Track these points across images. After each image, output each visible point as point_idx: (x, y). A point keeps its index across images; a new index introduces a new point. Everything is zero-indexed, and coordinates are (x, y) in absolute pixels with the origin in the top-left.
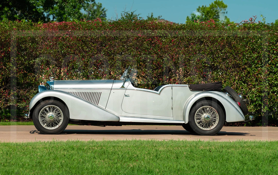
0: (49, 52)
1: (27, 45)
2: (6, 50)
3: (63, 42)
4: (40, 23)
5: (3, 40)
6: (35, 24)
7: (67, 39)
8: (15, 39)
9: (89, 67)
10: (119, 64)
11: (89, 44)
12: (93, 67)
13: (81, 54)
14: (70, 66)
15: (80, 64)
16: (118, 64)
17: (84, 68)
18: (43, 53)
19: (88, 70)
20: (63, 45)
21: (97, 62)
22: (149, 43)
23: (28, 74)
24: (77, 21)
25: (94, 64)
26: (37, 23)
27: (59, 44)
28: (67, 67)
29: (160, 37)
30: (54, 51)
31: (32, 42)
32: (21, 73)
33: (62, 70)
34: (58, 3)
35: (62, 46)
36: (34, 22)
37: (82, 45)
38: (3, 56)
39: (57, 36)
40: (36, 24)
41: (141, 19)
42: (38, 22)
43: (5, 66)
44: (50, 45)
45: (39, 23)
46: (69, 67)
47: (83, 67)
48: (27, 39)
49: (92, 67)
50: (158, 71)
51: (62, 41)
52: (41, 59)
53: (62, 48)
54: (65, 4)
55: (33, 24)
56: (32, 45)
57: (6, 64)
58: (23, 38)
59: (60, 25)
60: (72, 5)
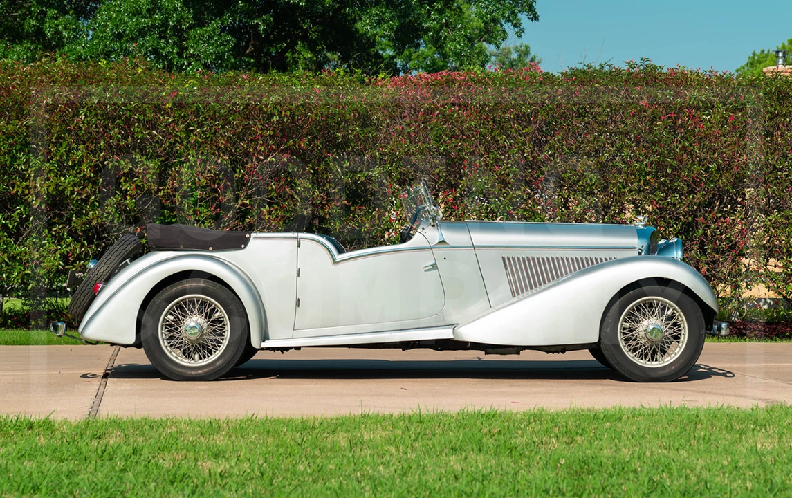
0: (405, 152)
1: (348, 132)
2: (295, 146)
3: (444, 124)
4: (383, 76)
5: (285, 120)
6: (370, 80)
7: (453, 115)
8: (317, 115)
9: (511, 189)
10: (591, 180)
11: (511, 128)
12: (522, 188)
13: (491, 156)
14: (462, 187)
15: (488, 180)
16: (589, 181)
17: (498, 192)
18: (390, 152)
19: (509, 197)
20: (444, 131)
21: (532, 176)
22: (671, 124)
23: (352, 208)
24: (478, 72)
25: (525, 180)
26: (377, 77)
27: (432, 129)
28: (455, 190)
29: (698, 108)
30: (419, 148)
31: (363, 126)
32: (335, 205)
33: (441, 197)
34: (431, 31)
35: (441, 135)
36: (368, 74)
37: (492, 131)
38: (286, 160)
39: (428, 109)
40: (372, 80)
41: (647, 63)
42: (379, 74)
43: (292, 188)
44: (409, 133)
45: (381, 76)
46: (460, 189)
47: (497, 189)
48: (350, 117)
49: (520, 189)
50: (693, 198)
51: (441, 122)
52: (385, 170)
53: (440, 140)
54: (448, 33)
55: (366, 80)
56: (362, 133)
57: (295, 183)
58: (339, 114)
59: (436, 79)
60: (465, 36)
